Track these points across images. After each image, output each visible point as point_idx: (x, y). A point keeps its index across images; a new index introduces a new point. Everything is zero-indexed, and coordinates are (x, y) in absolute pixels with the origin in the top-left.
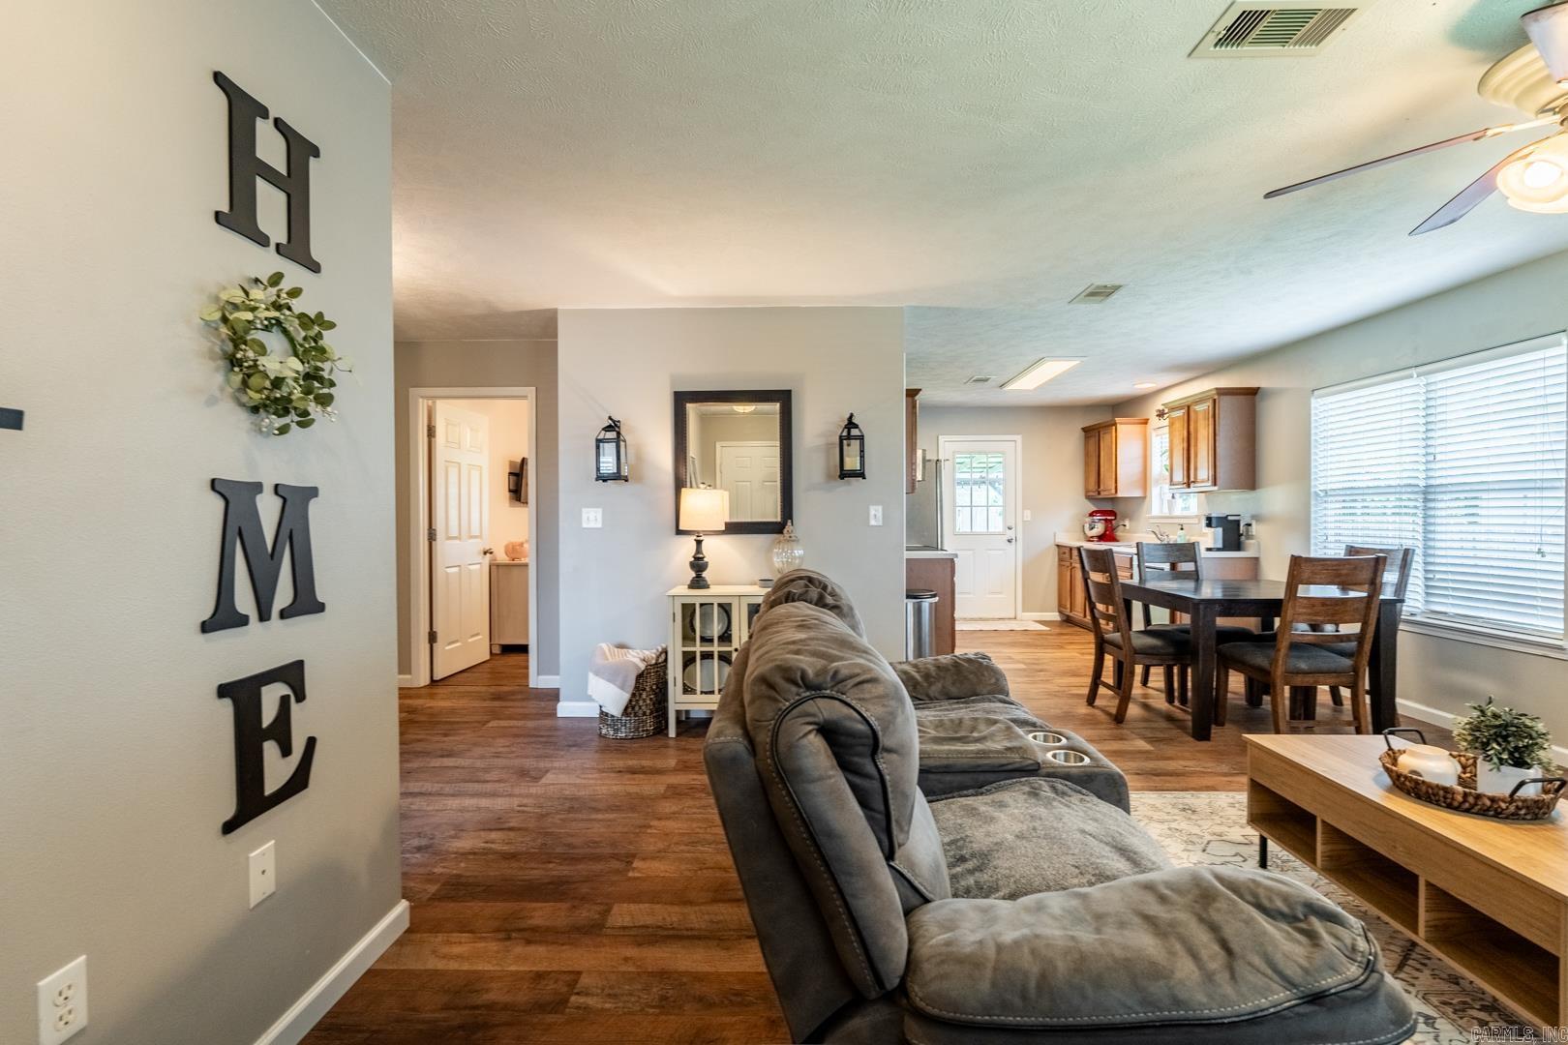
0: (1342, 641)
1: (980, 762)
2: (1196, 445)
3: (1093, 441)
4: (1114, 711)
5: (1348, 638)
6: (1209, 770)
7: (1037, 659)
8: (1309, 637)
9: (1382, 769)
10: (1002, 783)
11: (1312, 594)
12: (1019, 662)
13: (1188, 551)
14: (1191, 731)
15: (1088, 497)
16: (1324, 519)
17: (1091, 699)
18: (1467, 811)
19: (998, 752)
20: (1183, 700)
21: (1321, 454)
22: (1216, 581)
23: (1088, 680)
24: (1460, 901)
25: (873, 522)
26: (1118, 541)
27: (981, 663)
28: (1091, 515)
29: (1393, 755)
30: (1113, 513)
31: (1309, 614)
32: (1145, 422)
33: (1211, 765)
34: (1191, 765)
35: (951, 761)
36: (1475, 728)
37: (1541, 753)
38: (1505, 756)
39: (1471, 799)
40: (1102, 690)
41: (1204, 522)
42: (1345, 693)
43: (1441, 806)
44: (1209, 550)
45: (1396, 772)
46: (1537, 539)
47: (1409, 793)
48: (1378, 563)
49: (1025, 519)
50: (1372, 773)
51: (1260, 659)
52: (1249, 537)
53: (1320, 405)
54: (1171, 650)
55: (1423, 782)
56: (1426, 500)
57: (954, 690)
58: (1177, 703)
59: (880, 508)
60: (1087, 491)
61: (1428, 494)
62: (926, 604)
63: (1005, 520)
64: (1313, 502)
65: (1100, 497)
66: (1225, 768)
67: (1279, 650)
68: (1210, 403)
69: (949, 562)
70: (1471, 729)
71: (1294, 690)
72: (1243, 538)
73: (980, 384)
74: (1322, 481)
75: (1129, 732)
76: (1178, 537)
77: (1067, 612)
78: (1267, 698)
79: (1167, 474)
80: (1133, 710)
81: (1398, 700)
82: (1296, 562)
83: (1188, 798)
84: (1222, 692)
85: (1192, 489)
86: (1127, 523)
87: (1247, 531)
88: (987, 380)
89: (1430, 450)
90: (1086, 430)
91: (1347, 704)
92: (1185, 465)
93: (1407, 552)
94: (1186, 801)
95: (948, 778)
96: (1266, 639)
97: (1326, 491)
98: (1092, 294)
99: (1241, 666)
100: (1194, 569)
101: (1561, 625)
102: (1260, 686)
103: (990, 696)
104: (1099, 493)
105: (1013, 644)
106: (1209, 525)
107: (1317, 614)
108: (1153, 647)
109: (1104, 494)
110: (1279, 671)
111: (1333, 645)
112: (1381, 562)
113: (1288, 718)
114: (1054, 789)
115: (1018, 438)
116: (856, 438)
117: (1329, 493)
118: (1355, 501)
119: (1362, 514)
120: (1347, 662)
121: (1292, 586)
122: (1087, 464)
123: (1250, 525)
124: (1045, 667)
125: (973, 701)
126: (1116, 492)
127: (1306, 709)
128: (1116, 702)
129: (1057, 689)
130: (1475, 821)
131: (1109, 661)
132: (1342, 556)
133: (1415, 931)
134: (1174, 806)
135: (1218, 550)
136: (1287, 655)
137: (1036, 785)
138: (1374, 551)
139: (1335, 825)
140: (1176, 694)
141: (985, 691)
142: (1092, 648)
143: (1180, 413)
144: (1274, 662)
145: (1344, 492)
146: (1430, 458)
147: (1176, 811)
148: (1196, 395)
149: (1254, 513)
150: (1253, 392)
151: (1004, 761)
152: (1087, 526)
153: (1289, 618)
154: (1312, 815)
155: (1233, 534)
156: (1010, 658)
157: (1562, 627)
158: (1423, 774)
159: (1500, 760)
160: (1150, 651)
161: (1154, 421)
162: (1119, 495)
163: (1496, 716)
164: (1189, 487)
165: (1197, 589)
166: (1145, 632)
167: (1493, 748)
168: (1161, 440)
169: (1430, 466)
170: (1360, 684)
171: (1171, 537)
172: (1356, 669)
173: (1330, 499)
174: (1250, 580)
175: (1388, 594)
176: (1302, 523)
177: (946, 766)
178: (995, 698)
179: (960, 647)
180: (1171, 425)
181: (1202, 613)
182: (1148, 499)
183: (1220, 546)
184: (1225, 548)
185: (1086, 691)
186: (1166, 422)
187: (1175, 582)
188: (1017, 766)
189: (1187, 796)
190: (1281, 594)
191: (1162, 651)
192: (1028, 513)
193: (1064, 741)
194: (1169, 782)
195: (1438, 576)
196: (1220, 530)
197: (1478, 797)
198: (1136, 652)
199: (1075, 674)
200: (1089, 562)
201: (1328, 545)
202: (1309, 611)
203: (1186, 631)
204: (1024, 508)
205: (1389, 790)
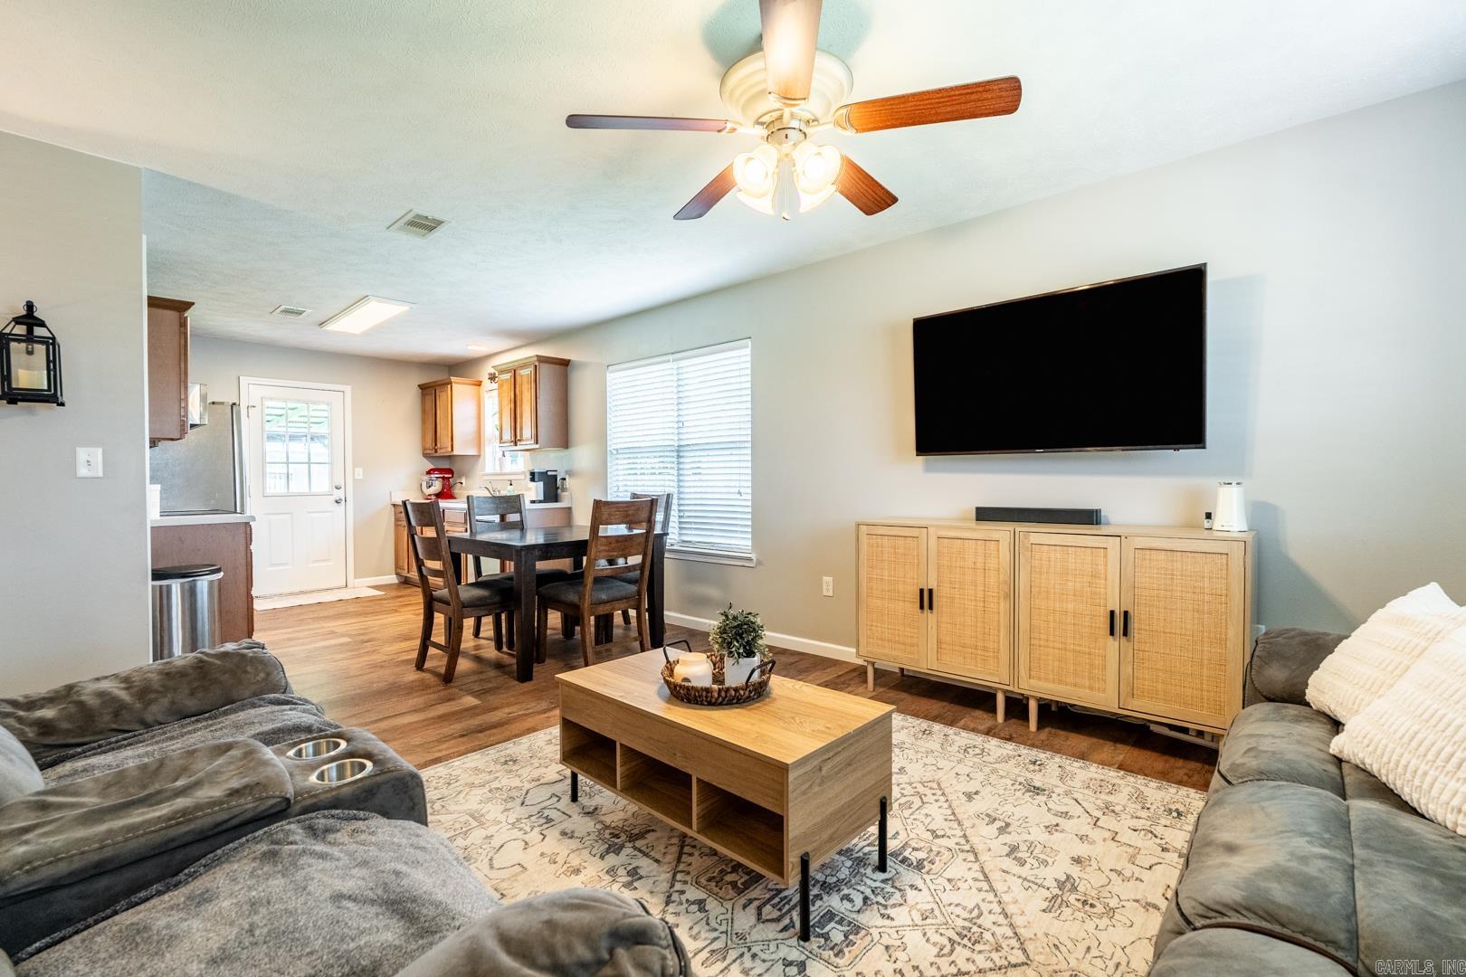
0: (630, 571)
1: (172, 833)
2: (521, 406)
3: (429, 400)
4: (443, 670)
5: (633, 568)
6: (531, 711)
7: (366, 629)
8: (608, 571)
9: (663, 681)
10: (219, 852)
11: (610, 533)
12: (343, 636)
13: (513, 503)
14: (515, 674)
15: (426, 456)
16: (616, 473)
17: (420, 664)
18: (721, 704)
19: (213, 803)
20: (510, 646)
21: (614, 419)
22: (537, 529)
23: (418, 642)
24: (720, 789)
25: (83, 471)
26: (454, 498)
27: (243, 656)
28: (429, 473)
29: (670, 667)
30: (450, 471)
31: (608, 551)
32: (479, 384)
33: (534, 706)
34: (515, 710)
35: (108, 852)
36: (723, 631)
37: (760, 642)
38: (741, 651)
39: (723, 694)
40: (432, 651)
41: (529, 477)
42: (632, 613)
43: (704, 705)
44: (533, 502)
45: (674, 683)
46: (737, 484)
47: (682, 700)
48: (653, 503)
49: (357, 477)
50: (655, 688)
51: (572, 597)
52: (564, 490)
53: (615, 379)
54: (497, 599)
55: (692, 687)
56: (679, 457)
57: (192, 704)
58: (505, 649)
59: (98, 453)
60: (424, 449)
61: (679, 451)
62: (203, 584)
63: (332, 480)
64: (609, 459)
65: (437, 454)
66: (544, 705)
67: (586, 585)
68: (532, 369)
69: (243, 527)
70: (720, 632)
71: (598, 618)
72: (559, 491)
73: (291, 317)
74: (615, 441)
75: (457, 691)
76: (507, 491)
77: (405, 573)
78: (578, 628)
79: (498, 433)
80: (463, 665)
81: (665, 613)
82: (598, 505)
83: (511, 748)
84: (542, 630)
85: (518, 447)
86: (463, 480)
87: (563, 485)
88: (300, 313)
89: (681, 419)
90: (422, 387)
91: (634, 622)
92: (513, 424)
93: (668, 495)
94: (508, 752)
95: (104, 882)
96: (576, 578)
97: (617, 450)
98: (412, 223)
99: (556, 603)
100: (519, 519)
101: (749, 543)
102: (572, 619)
103: (255, 700)
104: (436, 452)
105: (337, 617)
106: (533, 480)
107: (613, 550)
108: (481, 599)
109: (440, 452)
110: (586, 605)
111: (624, 575)
112: (654, 503)
113: (593, 643)
114: (312, 831)
115: (348, 389)
116: (43, 341)
117: (620, 451)
118: (637, 458)
119: (641, 474)
120: (634, 588)
121: (594, 529)
122: (424, 421)
123: (564, 479)
124: (374, 636)
125: (226, 713)
126: (452, 450)
127: (606, 634)
128: (445, 661)
129: (385, 658)
130: (727, 712)
131: (439, 619)
132: (628, 499)
133: (691, 827)
134: (496, 761)
135: (540, 502)
136: (592, 590)
137: (281, 836)
138: (649, 496)
139: (629, 746)
140: (504, 640)
141: (247, 693)
142: (420, 609)
143: (507, 376)
144: (582, 596)
145: (628, 451)
146: (681, 424)
147: (498, 767)
148: (521, 360)
149: (567, 469)
150: (565, 363)
151: (225, 816)
152: (424, 484)
153: (593, 557)
154: (612, 740)
155: (552, 487)
156: (333, 632)
157: (750, 544)
158: (691, 678)
159: (739, 654)
160: (478, 603)
161: (487, 384)
162: (455, 453)
163: (735, 618)
164: (516, 445)
165: (523, 536)
166: (476, 585)
167: (734, 645)
168: (493, 400)
169: (681, 431)
170: (643, 604)
171: (502, 492)
172: (639, 593)
173: (621, 456)
174: (566, 527)
175: (658, 530)
176: (601, 475)
177: (98, 865)
178: (264, 700)
179: (260, 630)
180: (500, 387)
181: (523, 558)
182: (482, 457)
183: (542, 498)
184: (546, 500)
185: (415, 655)
186: (495, 386)
187: (503, 532)
188: (248, 815)
189: (508, 746)
190: (586, 536)
191: (489, 601)
192: (359, 471)
193: (343, 744)
194: (494, 735)
195: (687, 514)
196: (541, 483)
197: (728, 690)
198: (464, 606)
199: (406, 638)
200: (416, 517)
201: (619, 491)
202: (607, 548)
203: (511, 579)
204: (355, 466)
205: (669, 701)
